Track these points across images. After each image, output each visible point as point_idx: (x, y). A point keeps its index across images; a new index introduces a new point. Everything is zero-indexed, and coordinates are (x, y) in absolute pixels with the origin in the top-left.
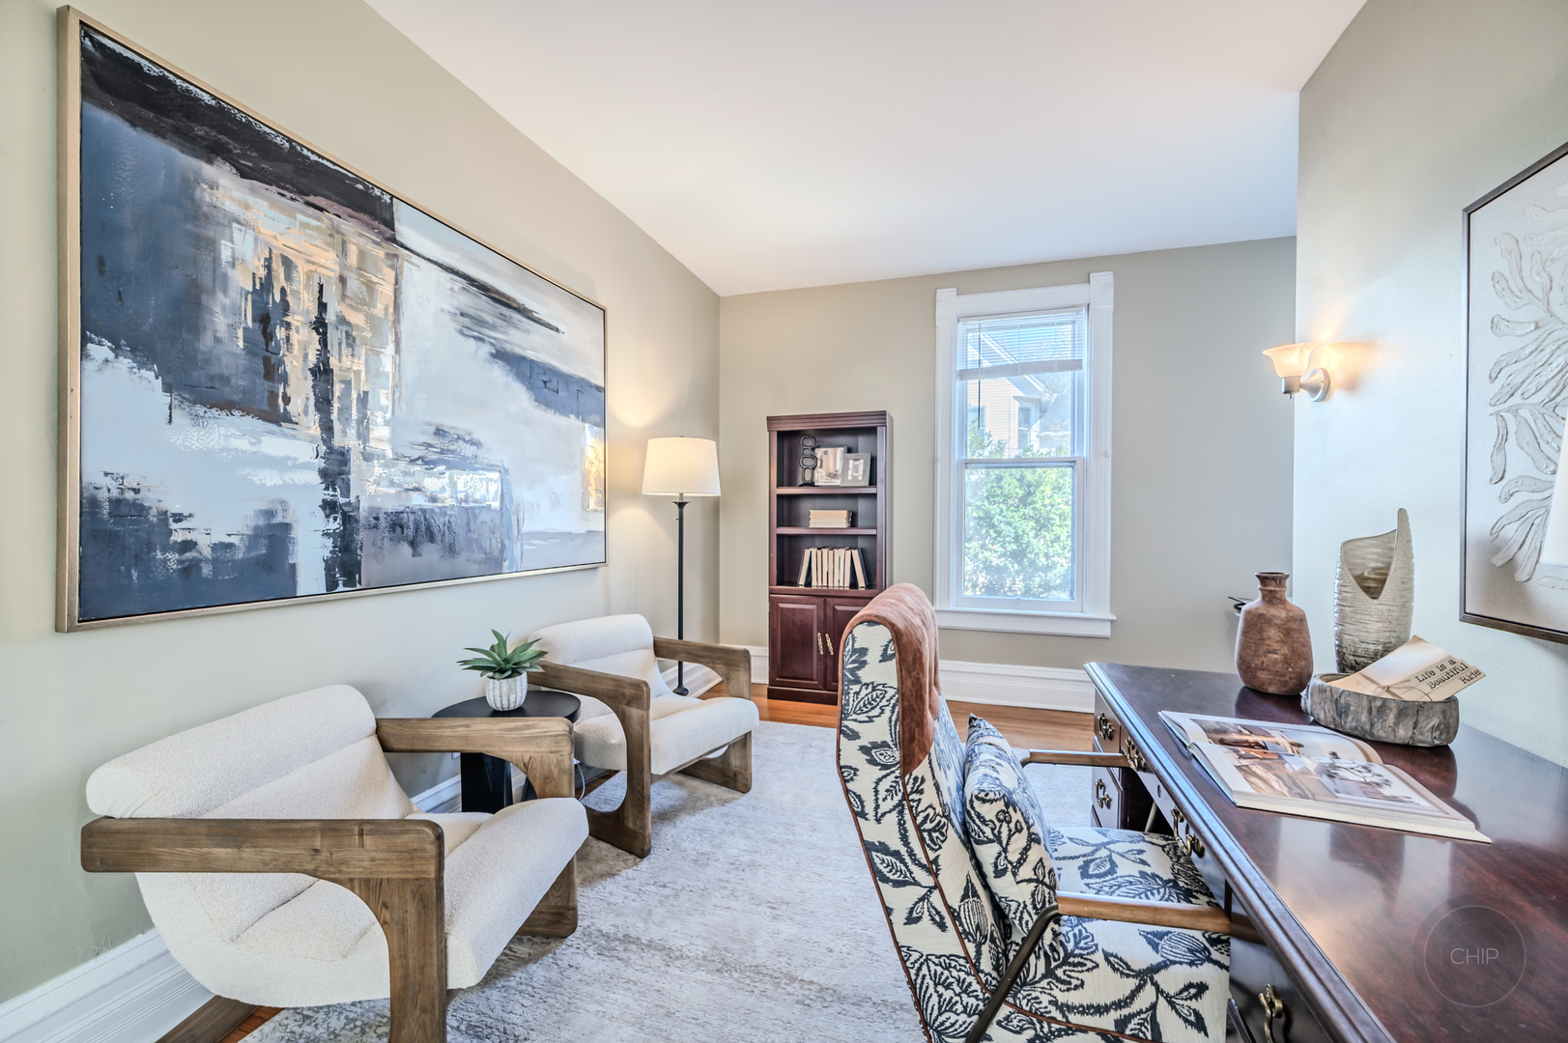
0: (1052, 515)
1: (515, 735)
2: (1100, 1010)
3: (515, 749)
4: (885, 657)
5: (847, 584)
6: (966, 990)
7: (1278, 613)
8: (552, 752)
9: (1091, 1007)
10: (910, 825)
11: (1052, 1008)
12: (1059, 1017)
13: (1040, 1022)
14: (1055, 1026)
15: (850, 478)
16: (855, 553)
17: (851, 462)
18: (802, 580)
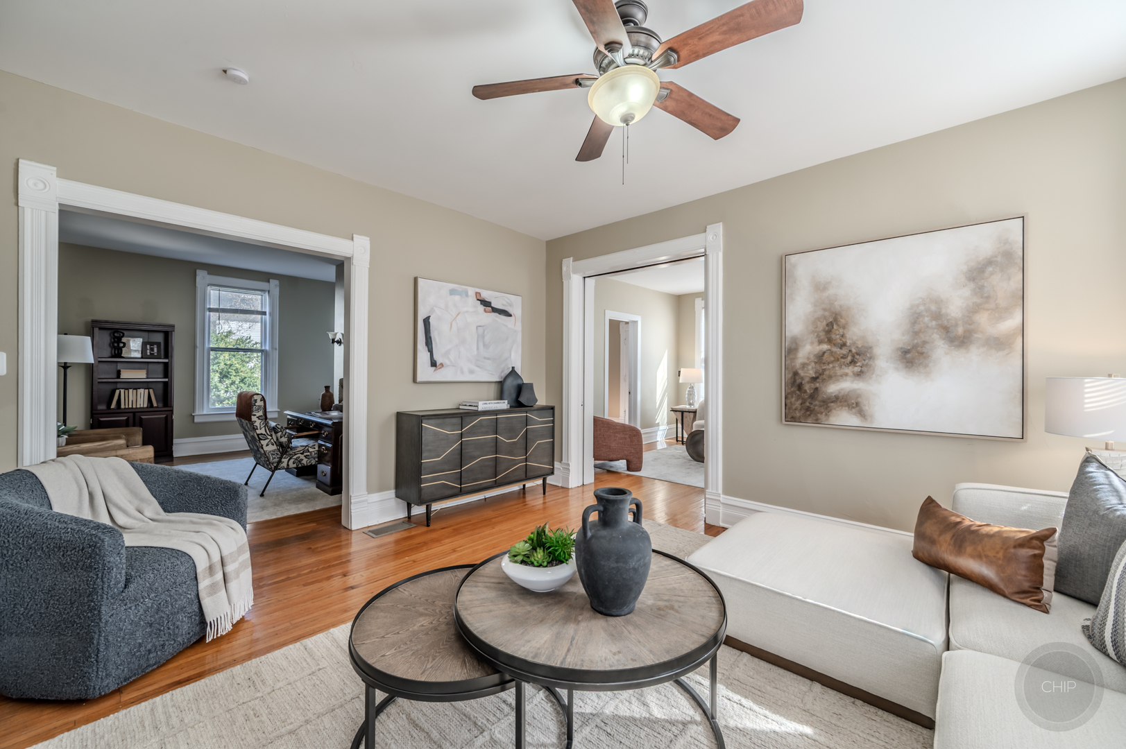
0: (230, 370)
4: (261, 400)
5: (146, 406)
6: (277, 454)
7: (328, 394)
13: (291, 455)
14: (294, 455)
15: (149, 354)
16: (151, 391)
17: (148, 346)
18: (113, 405)
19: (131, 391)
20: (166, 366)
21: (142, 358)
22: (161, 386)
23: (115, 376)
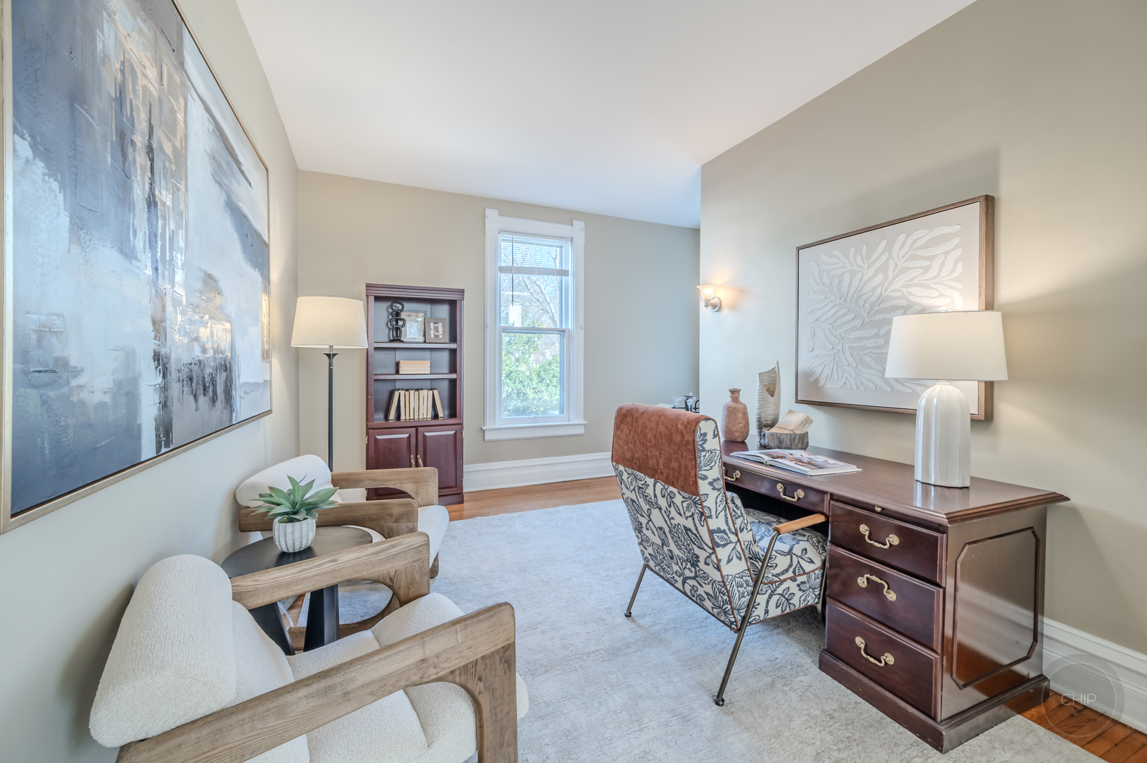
1: (382, 556)
2: (787, 571)
3: (382, 568)
5: (429, 416)
6: (748, 584)
7: (738, 405)
8: (415, 561)
9: (784, 571)
10: (729, 516)
11: (774, 577)
12: (778, 580)
13: (772, 585)
14: (777, 584)
15: (433, 336)
16: (436, 392)
17: (432, 324)
18: (392, 415)
19: (412, 392)
20: (453, 353)
21: (425, 342)
22: (445, 385)
23: (393, 371)
